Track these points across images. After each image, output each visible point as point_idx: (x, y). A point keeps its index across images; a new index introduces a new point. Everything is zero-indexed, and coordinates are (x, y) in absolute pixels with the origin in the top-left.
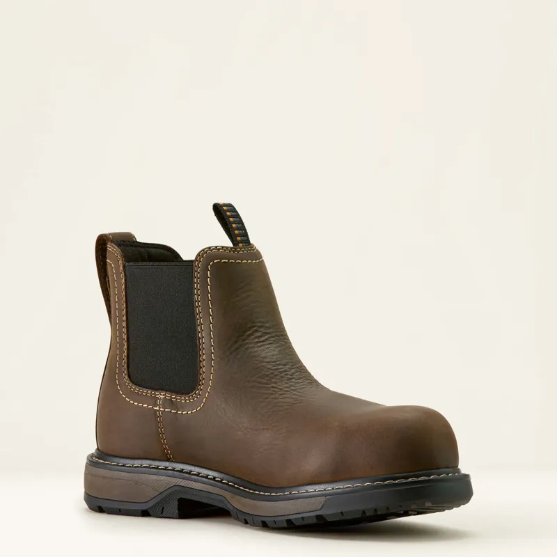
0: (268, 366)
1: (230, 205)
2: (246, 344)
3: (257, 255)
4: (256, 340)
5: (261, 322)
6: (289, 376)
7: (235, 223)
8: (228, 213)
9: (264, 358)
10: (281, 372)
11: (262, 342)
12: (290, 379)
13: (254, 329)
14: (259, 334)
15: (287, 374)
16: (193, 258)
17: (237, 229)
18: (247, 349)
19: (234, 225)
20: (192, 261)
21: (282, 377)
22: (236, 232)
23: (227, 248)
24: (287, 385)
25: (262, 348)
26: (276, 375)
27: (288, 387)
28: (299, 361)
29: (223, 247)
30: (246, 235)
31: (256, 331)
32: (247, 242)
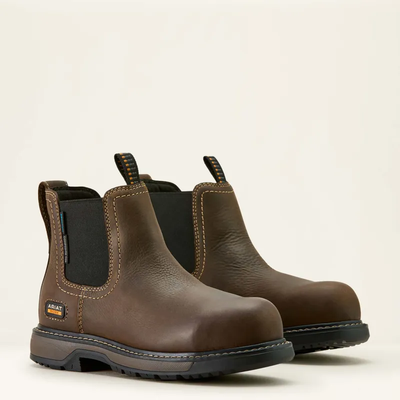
0: (240, 257)
1: (213, 157)
2: (226, 243)
3: (230, 188)
4: (232, 241)
5: (234, 229)
6: (253, 263)
7: (216, 168)
8: (213, 162)
9: (237, 252)
10: (248, 261)
11: (236, 242)
12: (253, 265)
13: (230, 234)
14: (234, 237)
15: (252, 262)
16: (192, 190)
17: (219, 172)
18: (227, 246)
19: (217, 170)
20: (191, 192)
21: (249, 264)
22: (218, 174)
23: (213, 184)
24: (252, 269)
25: (236, 245)
26: (245, 262)
27: (253, 270)
28: (258, 254)
29: (210, 183)
30: (223, 175)
31: (231, 235)
32: (224, 180)
